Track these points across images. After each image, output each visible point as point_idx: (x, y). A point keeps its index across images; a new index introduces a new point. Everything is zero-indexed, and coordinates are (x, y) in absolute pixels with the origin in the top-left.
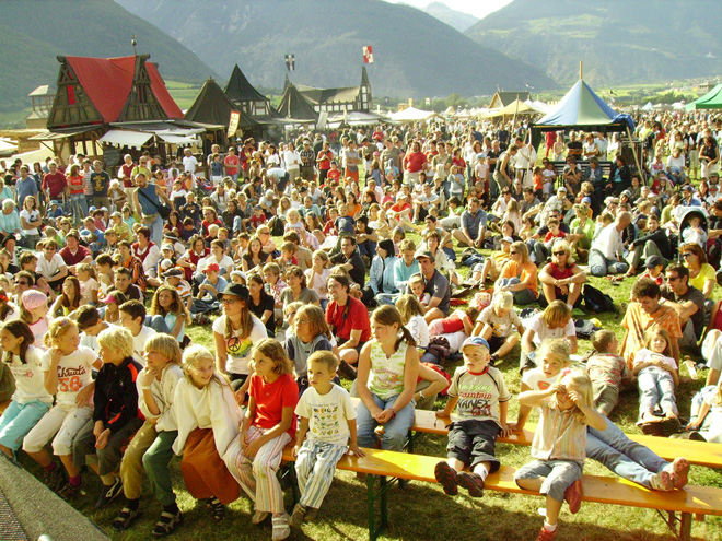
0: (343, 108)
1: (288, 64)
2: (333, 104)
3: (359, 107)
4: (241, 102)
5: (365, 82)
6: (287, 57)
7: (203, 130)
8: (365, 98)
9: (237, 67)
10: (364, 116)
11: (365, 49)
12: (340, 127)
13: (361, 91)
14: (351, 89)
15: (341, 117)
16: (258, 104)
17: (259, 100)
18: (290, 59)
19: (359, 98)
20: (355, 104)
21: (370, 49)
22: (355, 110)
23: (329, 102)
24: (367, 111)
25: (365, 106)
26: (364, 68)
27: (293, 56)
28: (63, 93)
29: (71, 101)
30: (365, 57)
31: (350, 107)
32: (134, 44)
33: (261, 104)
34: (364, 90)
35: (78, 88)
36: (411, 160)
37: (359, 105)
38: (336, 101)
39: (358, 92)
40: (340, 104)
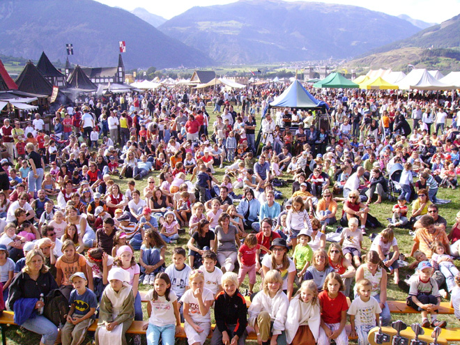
0: (107, 81)
1: (68, 50)
2: (100, 78)
3: (117, 81)
4: (48, 77)
5: (121, 64)
6: (67, 45)
7: (36, 99)
8: (121, 75)
9: (43, 53)
10: (121, 86)
11: (121, 43)
12: (106, 93)
13: (118, 70)
14: (112, 68)
15: (106, 87)
16: (59, 79)
17: (59, 76)
18: (70, 48)
19: (117, 75)
20: (113, 78)
21: (124, 43)
22: (115, 82)
23: (97, 76)
24: (122, 83)
25: (121, 80)
26: (120, 55)
27: (72, 45)
30: (121, 48)
31: (112, 80)
33: (60, 79)
34: (120, 69)
37: (117, 78)
38: (102, 75)
39: (116, 70)
40: (104, 78)
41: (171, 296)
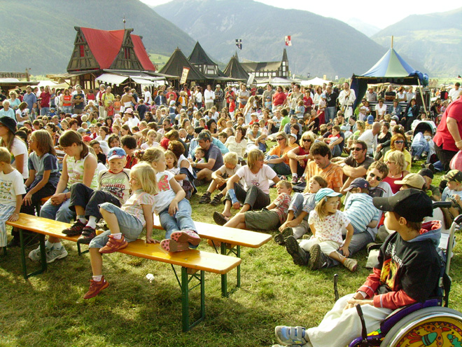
0: (270, 74)
1: (238, 45)
2: (264, 72)
3: (280, 75)
4: (199, 65)
5: (285, 58)
6: (237, 41)
8: (284, 69)
10: (283, 80)
11: (286, 37)
13: (282, 64)
14: (276, 63)
15: (267, 80)
16: (209, 67)
17: (210, 65)
18: (239, 43)
19: (280, 69)
20: (277, 72)
21: (289, 38)
22: (277, 76)
23: (262, 70)
24: (285, 78)
25: (284, 74)
26: (285, 50)
27: (241, 41)
28: (78, 50)
29: (82, 55)
30: (286, 42)
31: (274, 74)
32: (125, 22)
33: (212, 67)
34: (284, 64)
35: (87, 47)
36: (276, 97)
37: (280, 73)
38: (266, 70)
39: (280, 65)
40: (268, 72)
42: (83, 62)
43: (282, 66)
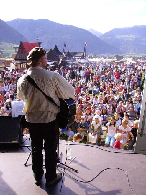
0: (79, 58)
1: (64, 45)
2: (76, 56)
3: (83, 58)
5: (85, 51)
6: (64, 43)
7: (54, 63)
8: (85, 55)
9: (56, 46)
10: (84, 60)
11: (85, 42)
12: (78, 63)
14: (81, 53)
15: (79, 60)
17: (61, 55)
18: (65, 44)
19: (83, 55)
20: (82, 57)
21: (87, 43)
22: (82, 58)
23: (75, 56)
24: (85, 59)
25: (84, 57)
26: (85, 47)
27: (66, 43)
28: (20, 51)
29: (22, 53)
30: (85, 45)
31: (81, 58)
32: (38, 39)
33: (61, 56)
34: (84, 53)
35: (24, 50)
36: (117, 76)
37: (83, 57)
38: (77, 55)
39: (83, 53)
40: (78, 56)
41: (116, 125)
42: (22, 56)
43: (84, 54)
